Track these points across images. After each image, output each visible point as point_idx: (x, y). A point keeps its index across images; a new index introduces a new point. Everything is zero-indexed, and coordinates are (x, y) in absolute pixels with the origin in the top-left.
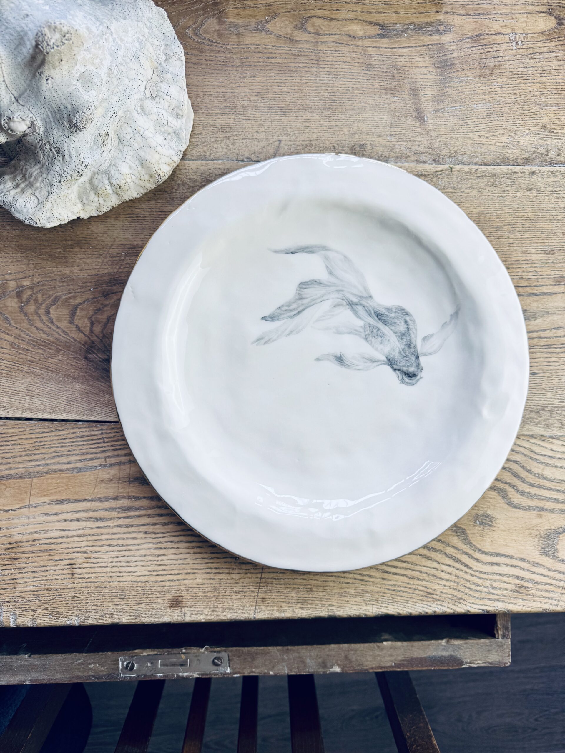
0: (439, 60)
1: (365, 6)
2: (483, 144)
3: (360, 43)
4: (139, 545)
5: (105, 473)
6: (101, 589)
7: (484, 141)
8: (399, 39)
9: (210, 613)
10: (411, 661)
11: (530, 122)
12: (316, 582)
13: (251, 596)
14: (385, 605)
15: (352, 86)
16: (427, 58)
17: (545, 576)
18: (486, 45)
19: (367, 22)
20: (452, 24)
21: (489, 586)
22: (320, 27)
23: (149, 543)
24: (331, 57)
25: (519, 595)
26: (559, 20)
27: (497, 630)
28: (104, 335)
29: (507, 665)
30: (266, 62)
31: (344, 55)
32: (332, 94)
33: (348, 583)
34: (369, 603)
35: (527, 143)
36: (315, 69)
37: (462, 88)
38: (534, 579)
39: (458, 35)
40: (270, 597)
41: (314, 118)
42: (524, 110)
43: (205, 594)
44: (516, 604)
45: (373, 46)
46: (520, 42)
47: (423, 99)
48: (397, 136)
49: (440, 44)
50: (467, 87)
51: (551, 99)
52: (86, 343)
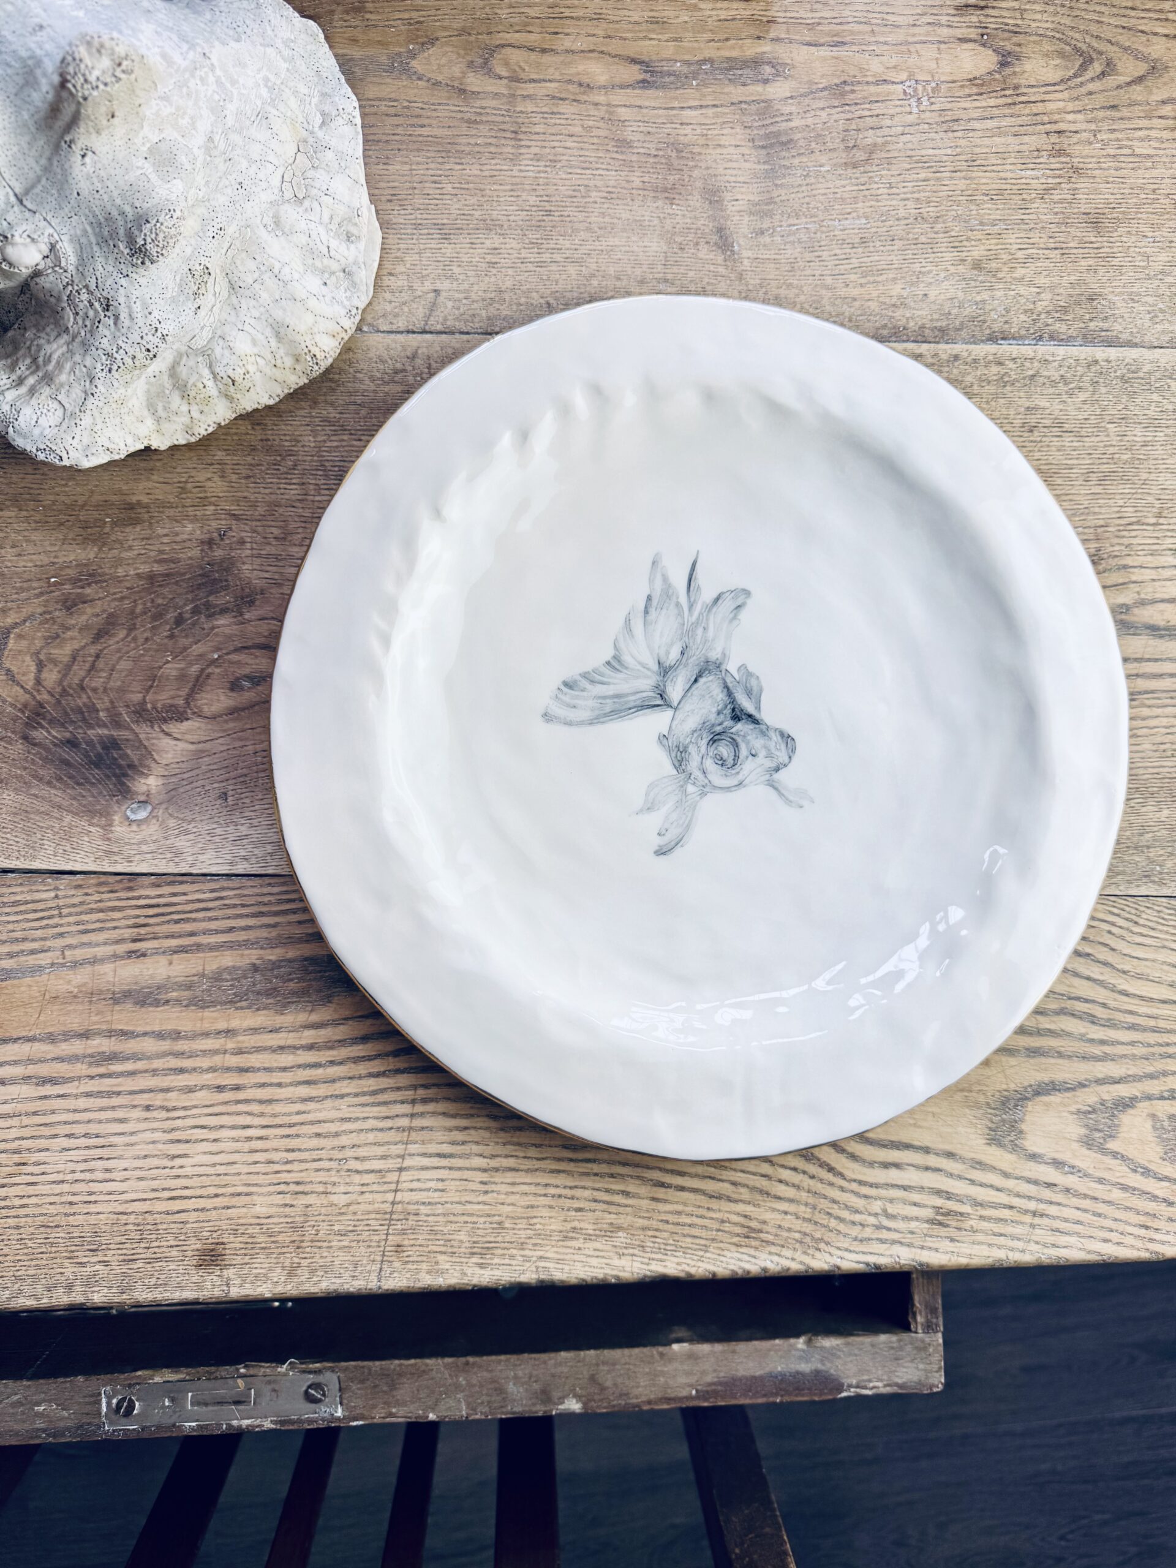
0: (762, 132)
1: (611, 26)
2: (855, 300)
3: (601, 98)
4: (132, 1134)
5: (61, 982)
6: (49, 1230)
7: (855, 292)
8: (681, 91)
9: (283, 1279)
10: (731, 1384)
11: (948, 256)
12: (510, 1208)
13: (371, 1241)
14: (660, 1256)
15: (586, 182)
16: (739, 129)
17: (998, 1190)
18: (856, 104)
19: (615, 56)
20: (789, 61)
21: (879, 1211)
22: (520, 67)
23: (153, 1130)
24: (542, 126)
25: (943, 1232)
26: (1003, 56)
27: (914, 1314)
28: (64, 690)
29: (935, 1390)
30: (410, 135)
31: (569, 122)
32: (545, 198)
33: (579, 1210)
34: (626, 1251)
35: (942, 297)
36: (509, 149)
37: (809, 188)
38: (974, 1196)
39: (800, 83)
40: (412, 1242)
41: (507, 246)
42: (936, 233)
43: (273, 1239)
44: (936, 1250)
45: (628, 103)
46: (926, 98)
47: (731, 208)
48: (677, 282)
49: (763, 101)
50: (820, 186)
51: (990, 211)
52: (25, 706)
